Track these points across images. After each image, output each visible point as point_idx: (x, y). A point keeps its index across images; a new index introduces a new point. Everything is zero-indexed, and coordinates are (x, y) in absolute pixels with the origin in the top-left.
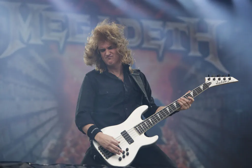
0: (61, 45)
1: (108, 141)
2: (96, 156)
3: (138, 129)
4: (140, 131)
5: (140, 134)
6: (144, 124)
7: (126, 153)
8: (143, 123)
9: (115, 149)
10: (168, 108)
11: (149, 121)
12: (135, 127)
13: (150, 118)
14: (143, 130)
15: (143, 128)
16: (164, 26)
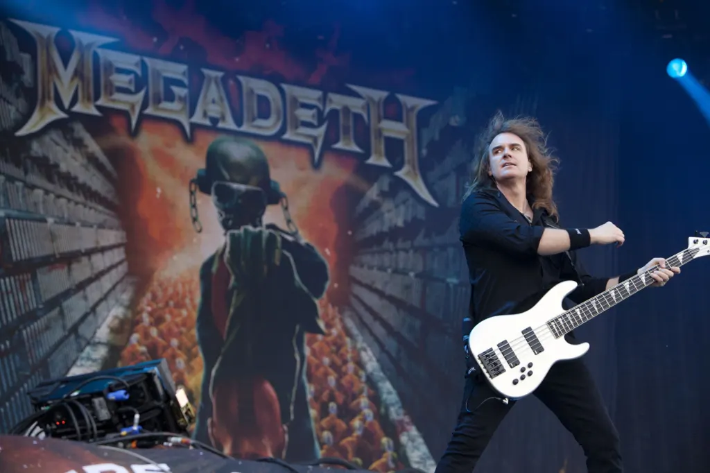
0: (134, 120)
3: (554, 326)
4: (557, 331)
5: (557, 337)
6: (567, 319)
7: (527, 372)
8: (564, 315)
10: (613, 291)
11: (576, 314)
12: (549, 324)
13: (579, 308)
14: (563, 331)
15: (563, 326)
16: (324, 100)
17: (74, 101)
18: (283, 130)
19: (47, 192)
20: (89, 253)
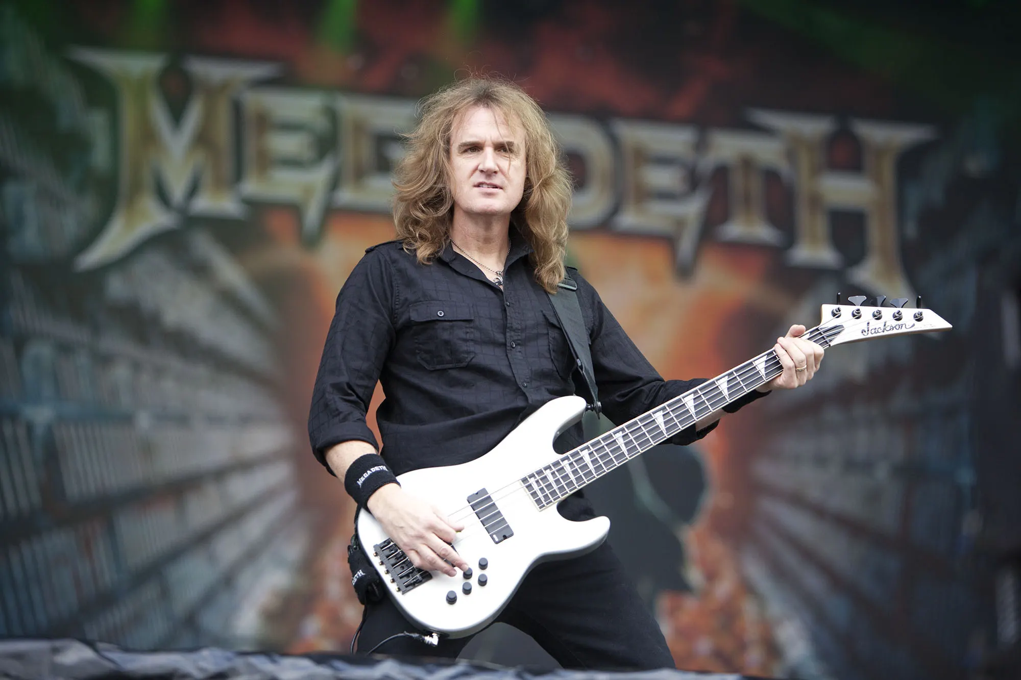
0: (312, 214)
1: (416, 519)
2: (362, 576)
3: (535, 486)
4: (540, 495)
5: (540, 508)
6: (563, 468)
7: (477, 577)
8: (556, 464)
9: (438, 555)
11: (582, 459)
12: (524, 480)
13: (588, 448)
14: (553, 493)
15: (554, 485)
16: (701, 146)
17: (193, 190)
18: (615, 210)
19: (136, 367)
20: (220, 474)
